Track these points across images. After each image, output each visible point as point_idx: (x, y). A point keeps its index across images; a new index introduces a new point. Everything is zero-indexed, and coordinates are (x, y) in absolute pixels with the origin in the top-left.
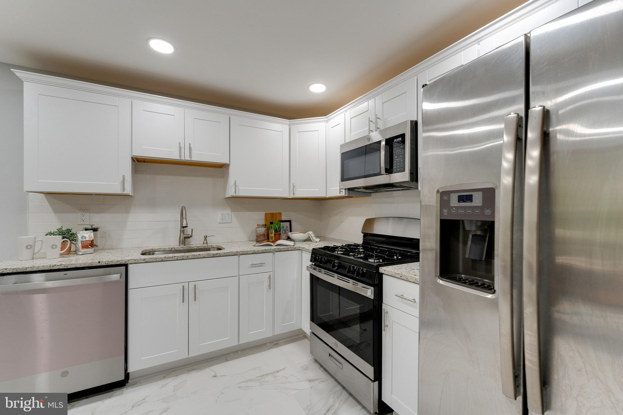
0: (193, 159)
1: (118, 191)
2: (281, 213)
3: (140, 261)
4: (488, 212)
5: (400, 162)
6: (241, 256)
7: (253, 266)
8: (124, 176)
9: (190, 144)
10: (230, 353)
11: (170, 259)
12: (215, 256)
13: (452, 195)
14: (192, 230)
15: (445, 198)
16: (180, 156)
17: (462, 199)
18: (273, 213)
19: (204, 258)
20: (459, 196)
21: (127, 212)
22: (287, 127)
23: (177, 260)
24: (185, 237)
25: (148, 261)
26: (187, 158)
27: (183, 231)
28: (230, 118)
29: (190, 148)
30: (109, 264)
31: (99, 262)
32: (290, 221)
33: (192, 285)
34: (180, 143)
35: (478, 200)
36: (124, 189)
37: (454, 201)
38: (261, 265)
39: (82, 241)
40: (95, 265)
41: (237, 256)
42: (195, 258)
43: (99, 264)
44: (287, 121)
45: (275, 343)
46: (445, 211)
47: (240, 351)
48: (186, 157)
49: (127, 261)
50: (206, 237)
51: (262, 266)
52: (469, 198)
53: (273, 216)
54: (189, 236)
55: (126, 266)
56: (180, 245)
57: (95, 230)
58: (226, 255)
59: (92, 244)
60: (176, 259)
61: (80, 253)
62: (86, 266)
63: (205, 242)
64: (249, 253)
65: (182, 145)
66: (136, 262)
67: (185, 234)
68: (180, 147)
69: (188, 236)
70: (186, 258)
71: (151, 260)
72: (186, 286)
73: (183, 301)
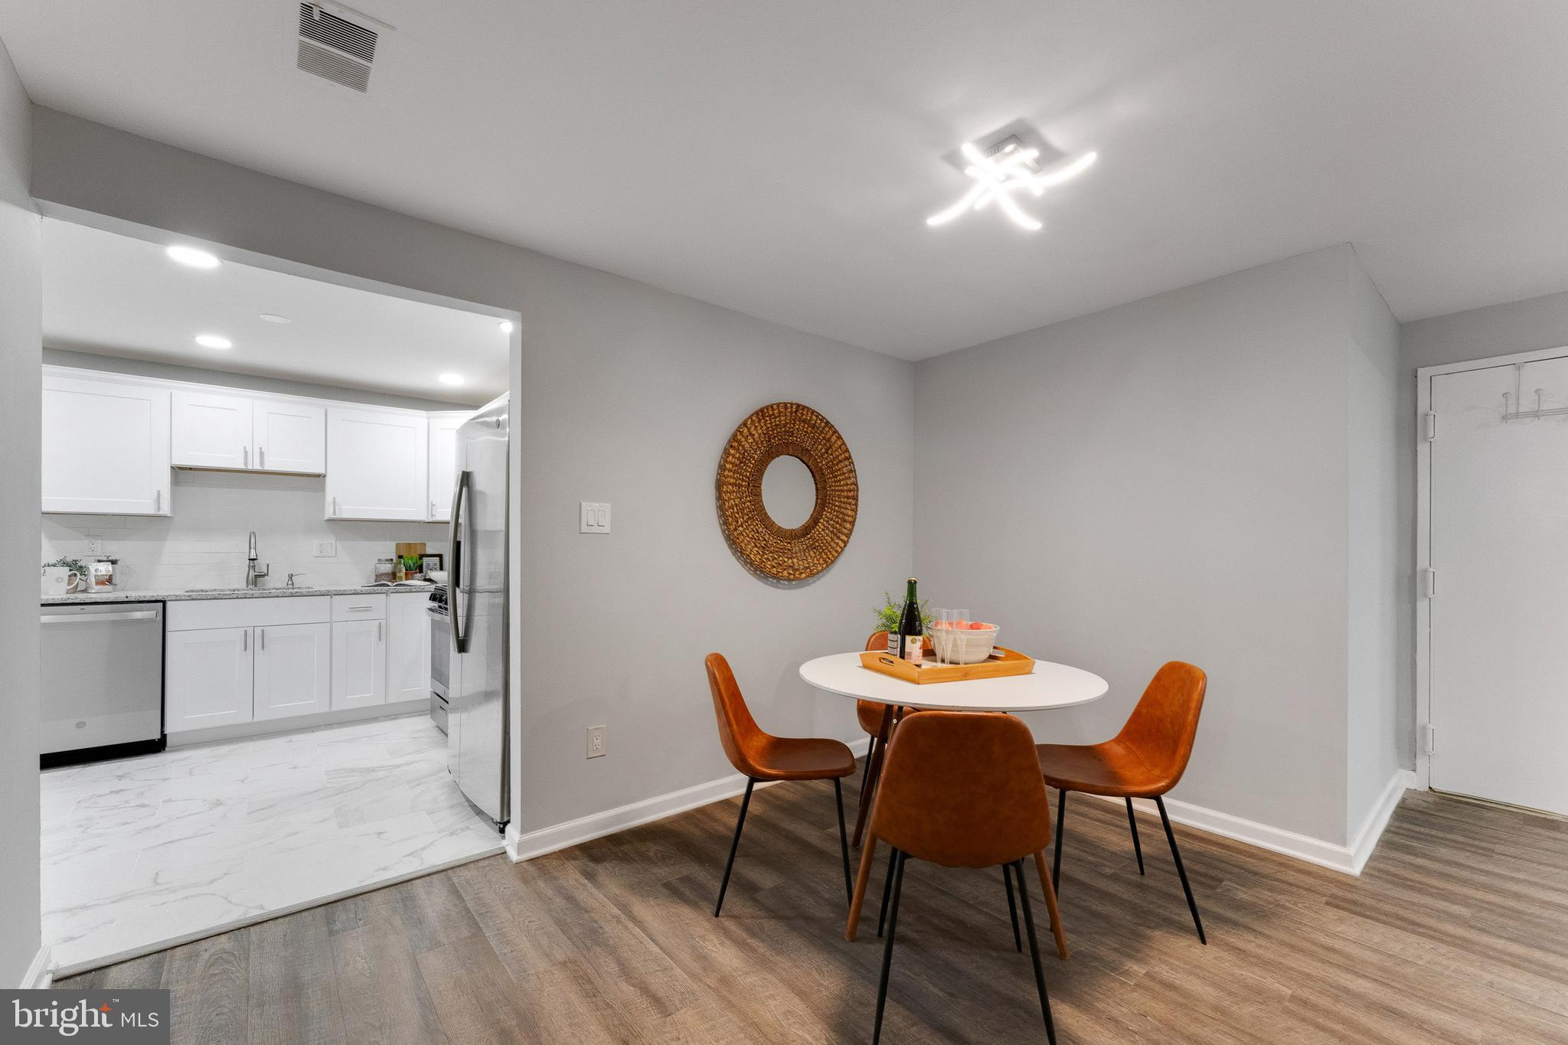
0: (266, 468)
1: (150, 510)
2: (425, 544)
3: (183, 598)
6: (334, 597)
7: (353, 609)
8: (159, 492)
9: (261, 448)
10: (320, 726)
11: (226, 597)
12: (288, 595)
14: (267, 565)
16: (246, 463)
18: (410, 544)
19: (278, 597)
21: (163, 538)
22: (425, 421)
23: (237, 598)
24: (256, 575)
25: (195, 598)
26: (257, 467)
27: (254, 567)
28: (326, 411)
29: (262, 454)
30: (140, 600)
31: (126, 598)
32: (440, 556)
33: (258, 631)
34: (245, 448)
36: (159, 509)
38: (367, 609)
39: (95, 576)
41: (329, 596)
42: (264, 597)
43: (126, 600)
44: (424, 413)
48: (256, 465)
49: (164, 598)
50: (291, 577)
51: (368, 611)
53: (410, 548)
54: (263, 573)
55: (164, 602)
56: (247, 587)
57: (114, 562)
58: (310, 594)
59: (110, 580)
60: (235, 597)
61: (95, 589)
62: (109, 601)
63: (290, 582)
64: (345, 593)
65: (249, 449)
66: (178, 598)
67: (256, 570)
68: (246, 453)
69: (260, 573)
70: (250, 597)
71: (199, 597)
72: (250, 631)
73: (246, 650)
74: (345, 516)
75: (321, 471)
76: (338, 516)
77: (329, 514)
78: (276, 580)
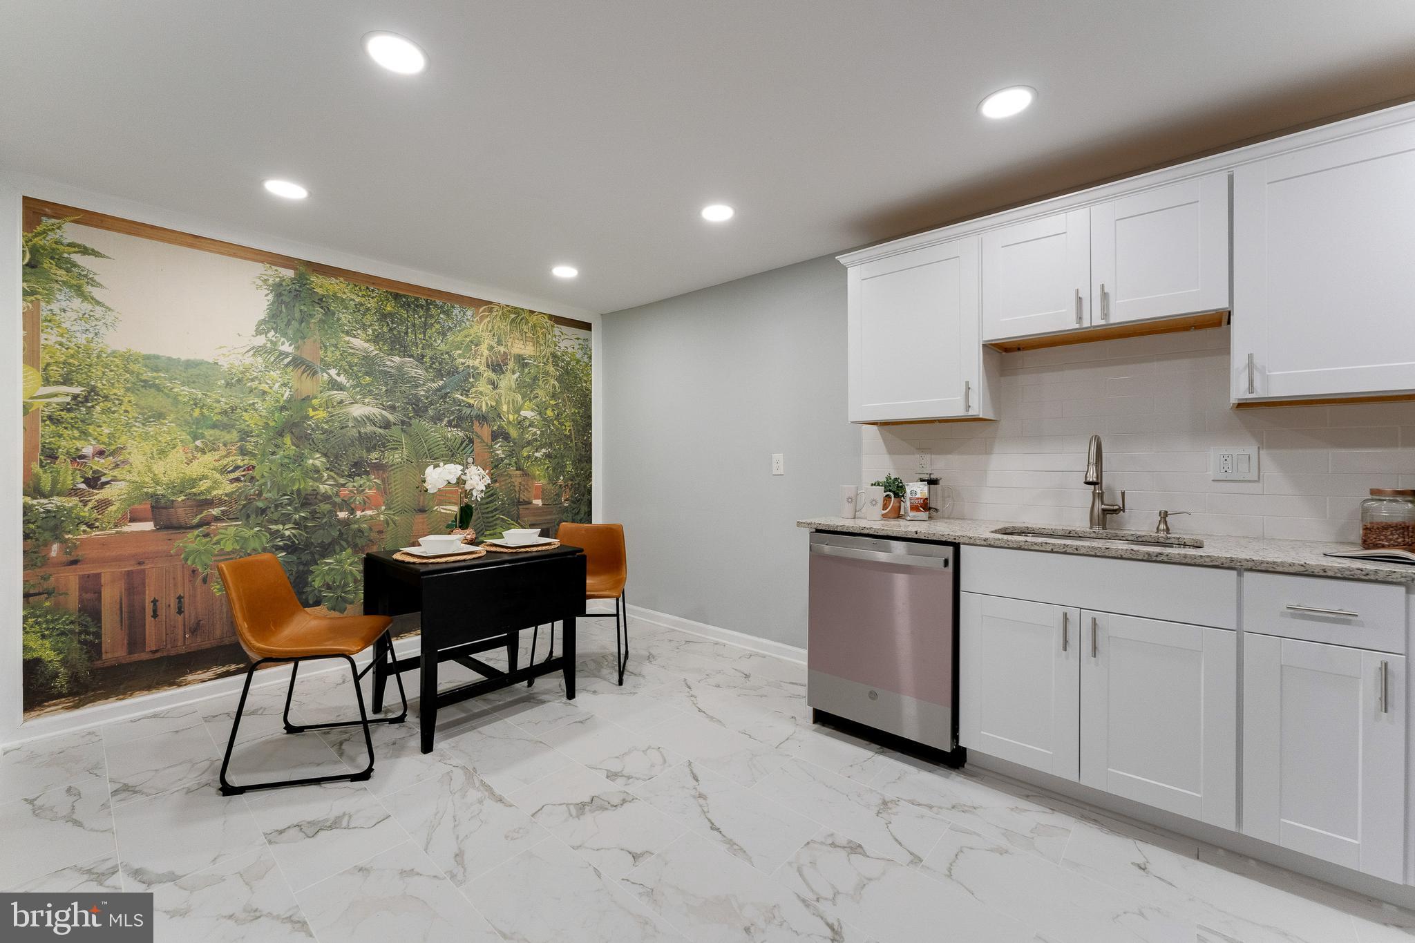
0: (1113, 321)
1: (959, 412)
3: (978, 542)
6: (1247, 575)
7: (1300, 613)
8: (967, 383)
9: (1102, 286)
11: (1037, 548)
12: (1154, 558)
14: (1123, 494)
16: (1080, 320)
19: (1121, 558)
21: (988, 451)
23: (1052, 551)
24: (1104, 510)
25: (992, 543)
26: (1098, 321)
27: (1101, 496)
29: (1105, 296)
30: (930, 538)
31: (916, 533)
33: (1087, 617)
34: (1077, 291)
36: (968, 407)
38: (1343, 617)
39: (911, 499)
40: (910, 537)
41: (1234, 573)
43: (915, 536)
48: (1094, 319)
49: (957, 538)
50: (1164, 516)
51: (1346, 622)
54: (1116, 507)
55: (956, 547)
56: (1091, 528)
57: (932, 482)
58: (1188, 561)
59: (925, 506)
60: (1050, 549)
61: (909, 518)
62: (900, 536)
63: (1162, 526)
64: (1279, 569)
65: (1084, 294)
66: (972, 541)
67: (1106, 502)
68: (1080, 300)
69: (1112, 508)
70: (1072, 551)
71: (998, 543)
72: (1073, 615)
73: (1065, 649)
74: (1278, 390)
75: (1222, 306)
76: (1260, 393)
77: (1239, 390)
78: (1140, 521)
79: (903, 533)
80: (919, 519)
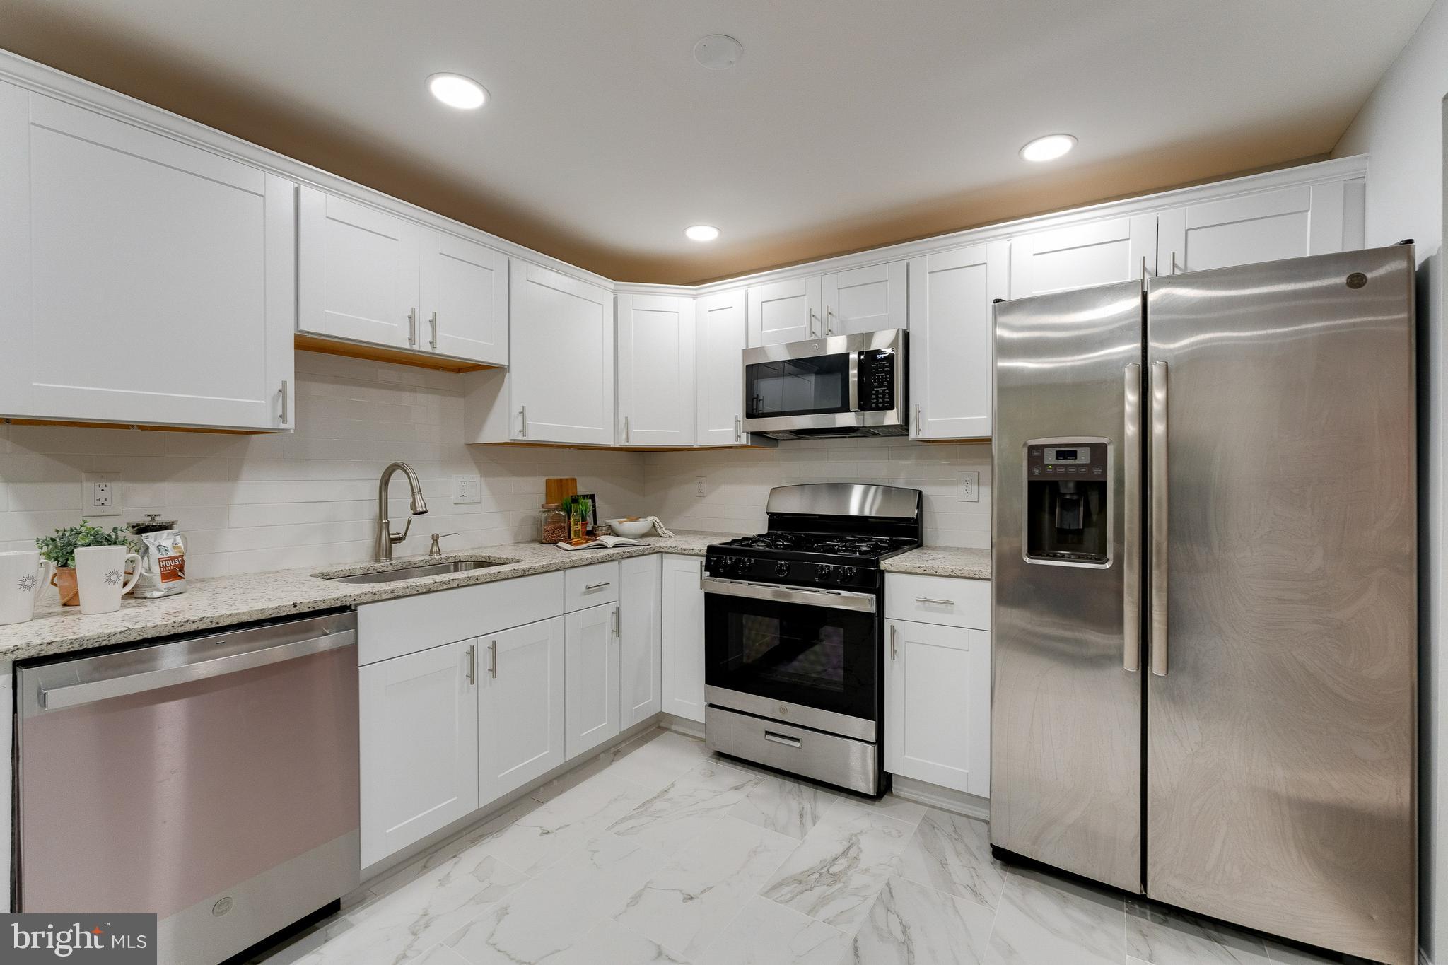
0: (438, 351)
2: (576, 479)
3: (384, 596)
4: (1097, 470)
5: (884, 394)
6: (567, 572)
7: (590, 590)
8: (283, 385)
9: (432, 315)
10: (538, 788)
11: (445, 587)
12: (527, 573)
13: (1046, 450)
14: (410, 522)
15: (1036, 453)
16: (411, 342)
17: (1060, 455)
18: (561, 480)
19: (508, 578)
20: (1057, 452)
22: (610, 298)
23: (458, 587)
24: (392, 540)
25: (400, 594)
26: (427, 348)
27: (387, 526)
28: (508, 262)
29: (434, 327)
30: (317, 609)
31: (295, 605)
32: (592, 497)
33: (483, 645)
34: (411, 311)
35: (1084, 457)
37: (1050, 458)
38: (601, 587)
40: (285, 614)
42: (491, 582)
43: (294, 611)
44: (610, 284)
45: (613, 750)
46: (1037, 470)
47: (555, 779)
48: (423, 345)
50: (435, 538)
51: (601, 590)
52: (1073, 454)
53: (561, 486)
54: (400, 536)
56: (376, 561)
58: (545, 570)
60: (456, 586)
61: (157, 594)
62: (263, 617)
63: (435, 549)
64: (583, 563)
65: (417, 315)
66: (376, 597)
68: (410, 319)
69: (397, 536)
70: (474, 583)
71: (407, 592)
72: (478, 644)
73: (473, 682)
75: (505, 363)
76: (526, 437)
77: (514, 433)
79: (271, 612)
80: (176, 591)
